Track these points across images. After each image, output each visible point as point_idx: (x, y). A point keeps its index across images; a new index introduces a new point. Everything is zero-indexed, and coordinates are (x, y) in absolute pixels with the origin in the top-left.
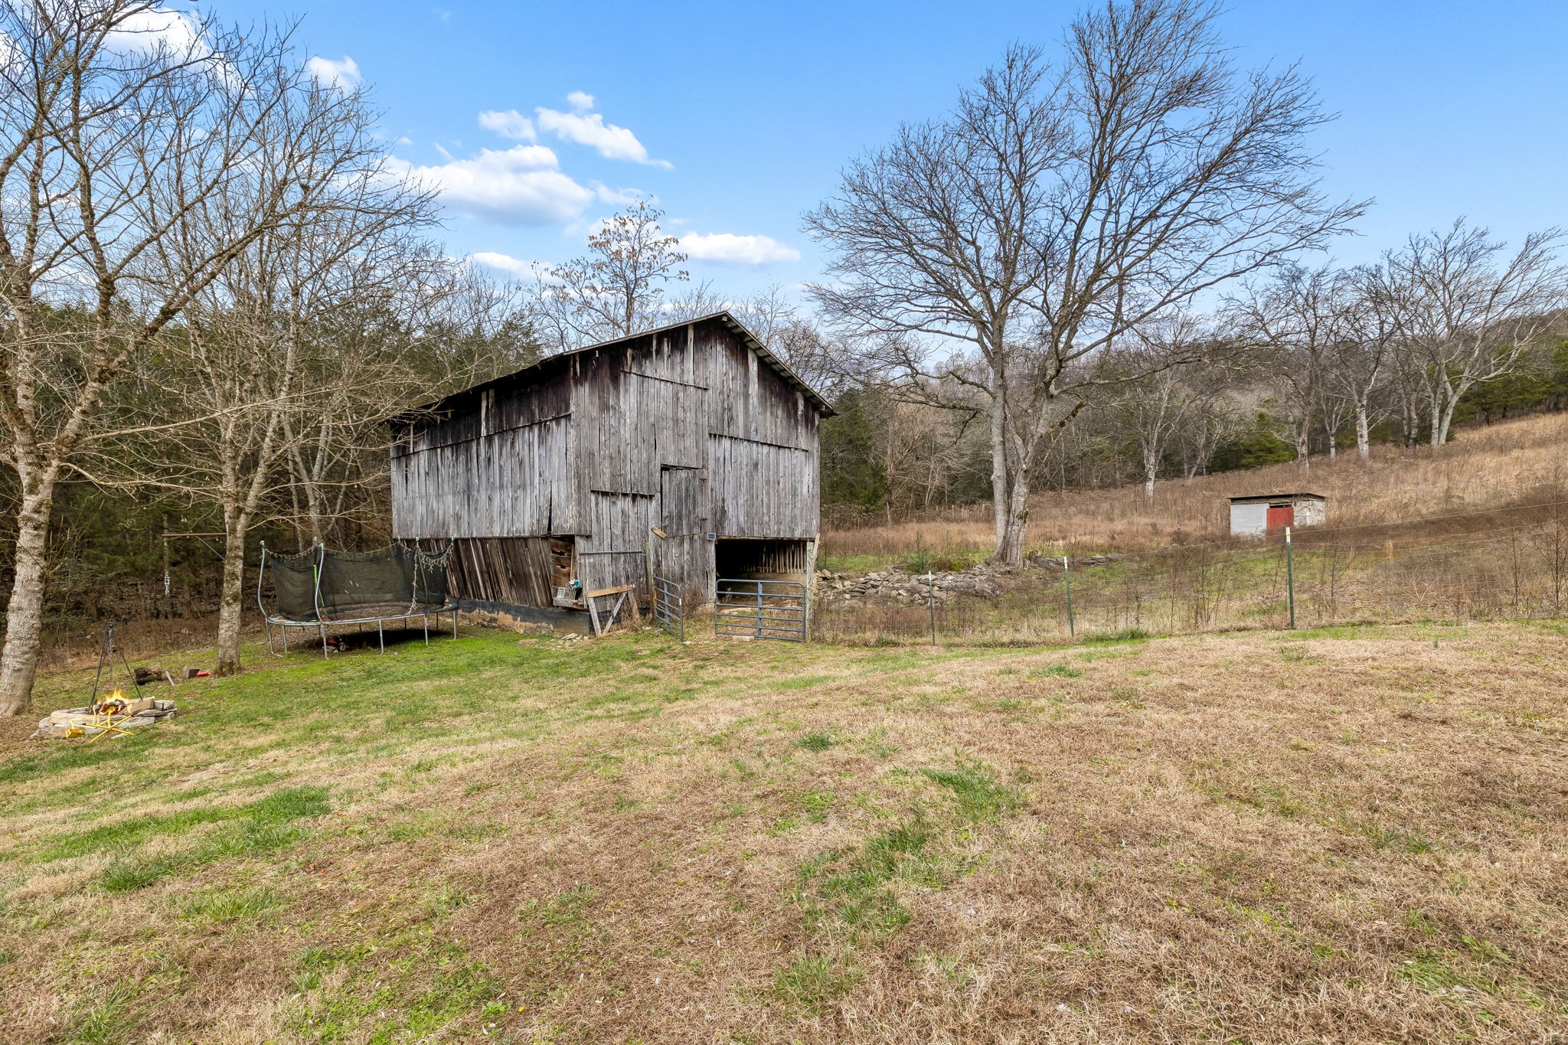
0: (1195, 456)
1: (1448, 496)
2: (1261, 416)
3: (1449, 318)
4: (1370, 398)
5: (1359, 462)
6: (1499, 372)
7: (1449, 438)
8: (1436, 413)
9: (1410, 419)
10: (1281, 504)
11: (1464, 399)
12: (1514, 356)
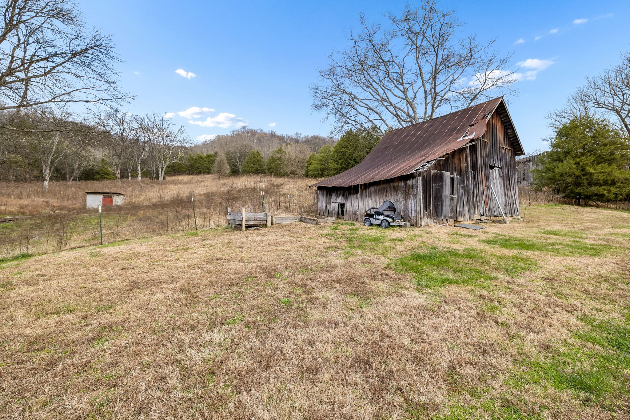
0: (73, 172)
1: (161, 197)
2: (103, 160)
3: (163, 141)
4: (141, 162)
5: (137, 183)
6: (176, 161)
7: (164, 178)
8: (160, 170)
9: (154, 171)
10: (108, 196)
11: (168, 167)
12: (179, 157)
